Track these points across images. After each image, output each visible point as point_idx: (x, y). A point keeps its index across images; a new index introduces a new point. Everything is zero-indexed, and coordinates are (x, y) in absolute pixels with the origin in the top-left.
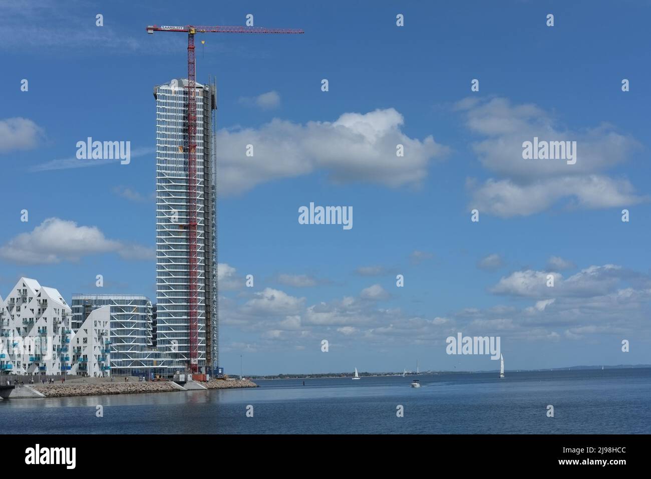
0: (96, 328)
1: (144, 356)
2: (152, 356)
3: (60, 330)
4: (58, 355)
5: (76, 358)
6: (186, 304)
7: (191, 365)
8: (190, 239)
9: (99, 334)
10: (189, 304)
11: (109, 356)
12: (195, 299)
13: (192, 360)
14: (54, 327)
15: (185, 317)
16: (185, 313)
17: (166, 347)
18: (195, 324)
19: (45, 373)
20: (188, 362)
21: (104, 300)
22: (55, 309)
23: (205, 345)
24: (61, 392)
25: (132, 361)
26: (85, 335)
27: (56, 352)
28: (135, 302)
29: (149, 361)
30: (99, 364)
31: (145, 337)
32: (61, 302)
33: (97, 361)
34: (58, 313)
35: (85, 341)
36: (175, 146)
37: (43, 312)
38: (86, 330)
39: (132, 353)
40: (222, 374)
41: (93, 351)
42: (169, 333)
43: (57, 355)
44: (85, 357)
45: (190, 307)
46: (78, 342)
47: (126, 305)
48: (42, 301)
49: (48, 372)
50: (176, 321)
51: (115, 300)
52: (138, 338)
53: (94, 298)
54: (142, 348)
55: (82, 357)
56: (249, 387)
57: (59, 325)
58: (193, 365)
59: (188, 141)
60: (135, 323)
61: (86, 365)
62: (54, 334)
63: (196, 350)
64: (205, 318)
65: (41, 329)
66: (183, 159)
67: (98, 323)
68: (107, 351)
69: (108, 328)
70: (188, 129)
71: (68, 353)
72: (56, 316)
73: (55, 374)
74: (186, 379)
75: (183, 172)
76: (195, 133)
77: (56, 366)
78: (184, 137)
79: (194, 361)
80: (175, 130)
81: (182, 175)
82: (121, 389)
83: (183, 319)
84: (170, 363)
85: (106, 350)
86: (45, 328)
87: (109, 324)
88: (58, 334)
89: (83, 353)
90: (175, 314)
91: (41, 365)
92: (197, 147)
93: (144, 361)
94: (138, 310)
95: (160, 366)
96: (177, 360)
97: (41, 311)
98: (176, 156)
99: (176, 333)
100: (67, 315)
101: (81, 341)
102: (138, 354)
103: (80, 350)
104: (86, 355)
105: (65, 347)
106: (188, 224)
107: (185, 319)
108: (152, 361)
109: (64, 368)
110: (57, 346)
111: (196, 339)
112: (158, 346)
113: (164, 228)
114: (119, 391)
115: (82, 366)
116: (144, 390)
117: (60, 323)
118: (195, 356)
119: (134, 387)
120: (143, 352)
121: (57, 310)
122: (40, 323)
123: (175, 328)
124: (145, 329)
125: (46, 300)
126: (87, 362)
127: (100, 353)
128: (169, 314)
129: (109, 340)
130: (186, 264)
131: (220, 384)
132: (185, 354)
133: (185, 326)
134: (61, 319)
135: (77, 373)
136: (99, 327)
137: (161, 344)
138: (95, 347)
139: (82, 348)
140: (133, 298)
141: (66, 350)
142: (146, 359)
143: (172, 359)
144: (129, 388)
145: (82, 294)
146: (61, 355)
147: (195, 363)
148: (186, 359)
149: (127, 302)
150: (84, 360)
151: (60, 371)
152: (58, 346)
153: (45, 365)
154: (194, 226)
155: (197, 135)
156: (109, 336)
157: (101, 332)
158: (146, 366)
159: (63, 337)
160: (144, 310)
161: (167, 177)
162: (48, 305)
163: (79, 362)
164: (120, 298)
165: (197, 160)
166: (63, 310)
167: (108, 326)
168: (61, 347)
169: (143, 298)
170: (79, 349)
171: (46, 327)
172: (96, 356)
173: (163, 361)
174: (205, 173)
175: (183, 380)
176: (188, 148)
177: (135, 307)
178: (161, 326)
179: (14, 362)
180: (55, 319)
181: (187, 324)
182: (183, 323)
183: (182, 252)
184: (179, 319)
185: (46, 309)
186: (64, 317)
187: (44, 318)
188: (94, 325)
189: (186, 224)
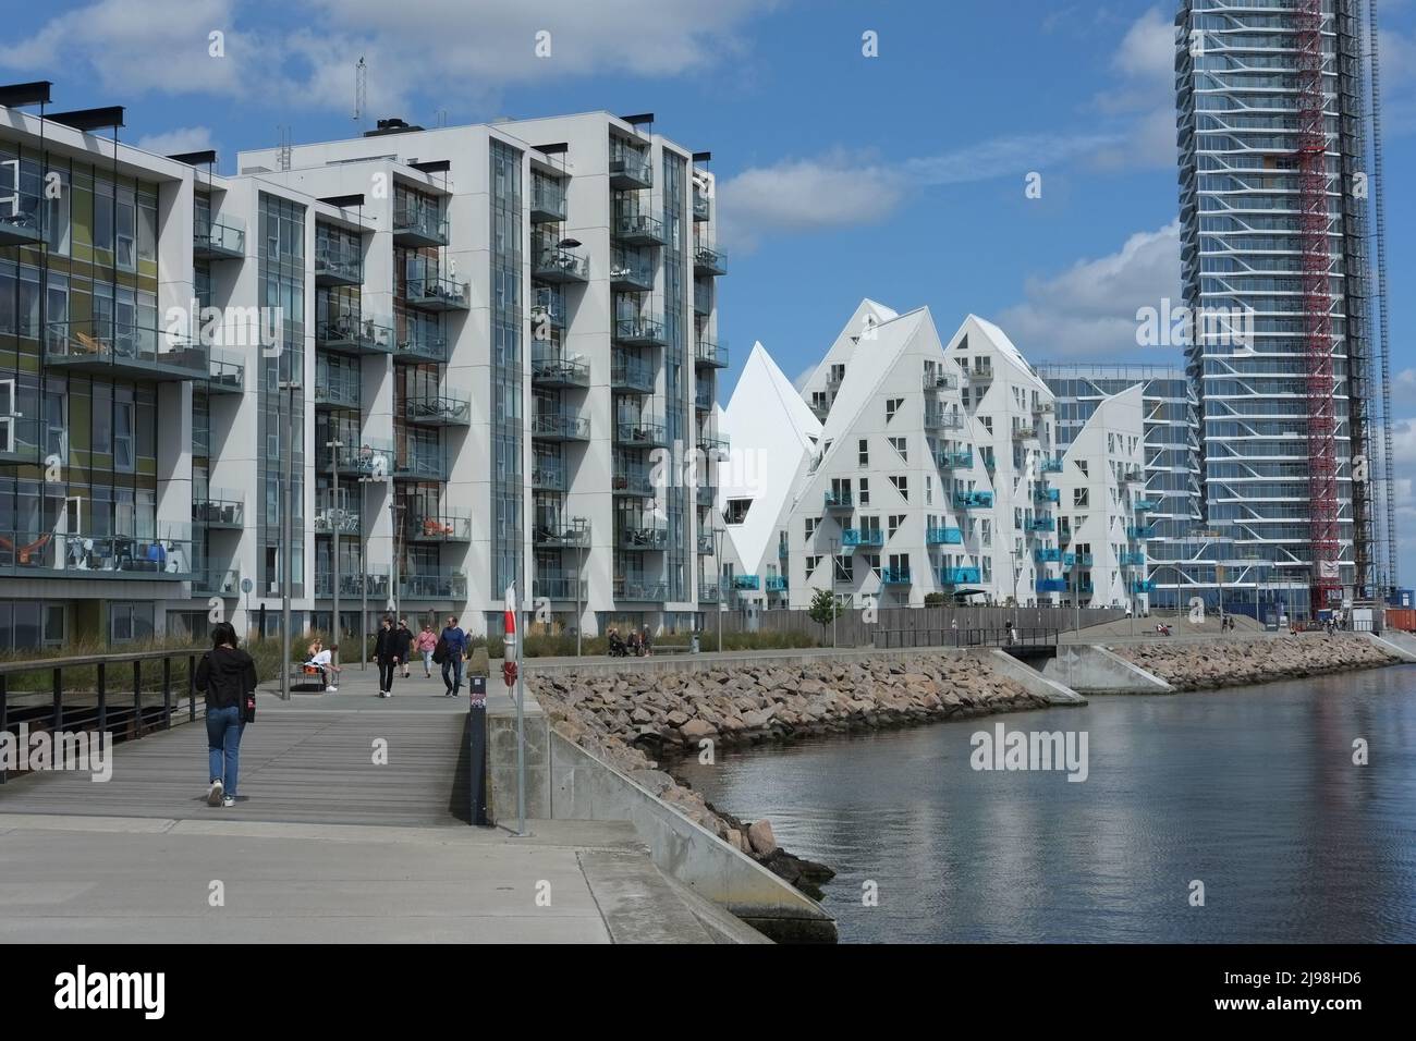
0: (1110, 457)
1: (1191, 551)
2: (1211, 552)
3: (1030, 460)
4: (1029, 541)
8: (1301, 196)
9: (1119, 476)
10: (1302, 396)
11: (1144, 549)
12: (1322, 380)
13: (1323, 564)
14: (1015, 448)
15: (1292, 436)
16: (1290, 422)
17: (1239, 526)
18: (1322, 456)
20: (1306, 572)
21: (1064, 382)
22: (1015, 389)
23: (1351, 520)
26: (1080, 481)
27: (1021, 533)
28: (1158, 387)
29: (1204, 567)
30: (1124, 574)
31: (1185, 494)
32: (1023, 369)
33: (1118, 564)
34: (1024, 407)
35: (1082, 498)
37: (979, 400)
38: (1083, 465)
41: (1105, 532)
42: (1243, 484)
43: (1024, 542)
44: (1084, 550)
45: (1307, 405)
48: (972, 364)
50: (1263, 447)
51: (1097, 382)
52: (1168, 499)
54: (1181, 529)
55: (1071, 550)
57: (1025, 444)
58: (1325, 580)
60: (1158, 451)
61: (1087, 576)
62: (1015, 473)
63: (1329, 537)
64: (1348, 439)
67: (1117, 442)
68: (1140, 532)
69: (1139, 462)
72: (1016, 411)
77: (1025, 577)
79: (1328, 570)
83: (1282, 443)
84: (1266, 574)
85: (1137, 531)
87: (1141, 447)
88: (1025, 474)
89: (1076, 538)
90: (1259, 426)
93: (1188, 569)
94: (1164, 411)
95: (1237, 584)
96: (1275, 565)
97: (972, 397)
99: (1265, 484)
100: (1044, 408)
101: (1068, 498)
102: (1170, 546)
103: (1067, 529)
104: (1087, 547)
105: (1042, 517)
106: (1294, 151)
107: (1295, 442)
108: (1212, 568)
109: (1044, 584)
110: (1023, 511)
111: (1327, 504)
112: (1210, 523)
113: (1219, 166)
117: (1029, 436)
118: (1329, 554)
120: (1183, 541)
121: (1020, 394)
123: (1261, 467)
124: (1185, 470)
125: (987, 360)
126: (1091, 566)
127: (1125, 541)
128: (1239, 428)
129: (1143, 498)
132: (1293, 548)
133: (1291, 463)
134: (1029, 423)
136: (1120, 455)
137: (1220, 518)
138: (1112, 518)
139: (1072, 523)
140: (1150, 375)
141: (1045, 526)
142: (1194, 561)
146: (1034, 542)
147: (1330, 575)
148: (1298, 563)
150: (1079, 559)
151: (1035, 596)
152: (1026, 510)
156: (1143, 488)
157: (1124, 471)
158: (1194, 584)
159: (1037, 483)
160: (1180, 412)
162: (996, 376)
166: (1035, 394)
167: (1140, 454)
168: (1034, 516)
169: (1178, 375)
170: (1061, 524)
171: (991, 448)
172: (1114, 546)
173: (1244, 568)
177: (1157, 403)
178: (1219, 464)
179: (974, 559)
180: (1015, 420)
181: (1297, 458)
182: (1281, 453)
183: (1273, 236)
184: (1271, 442)
185: (987, 388)
186: (1037, 417)
187: (981, 419)
188: (1107, 449)
189: (1286, 151)
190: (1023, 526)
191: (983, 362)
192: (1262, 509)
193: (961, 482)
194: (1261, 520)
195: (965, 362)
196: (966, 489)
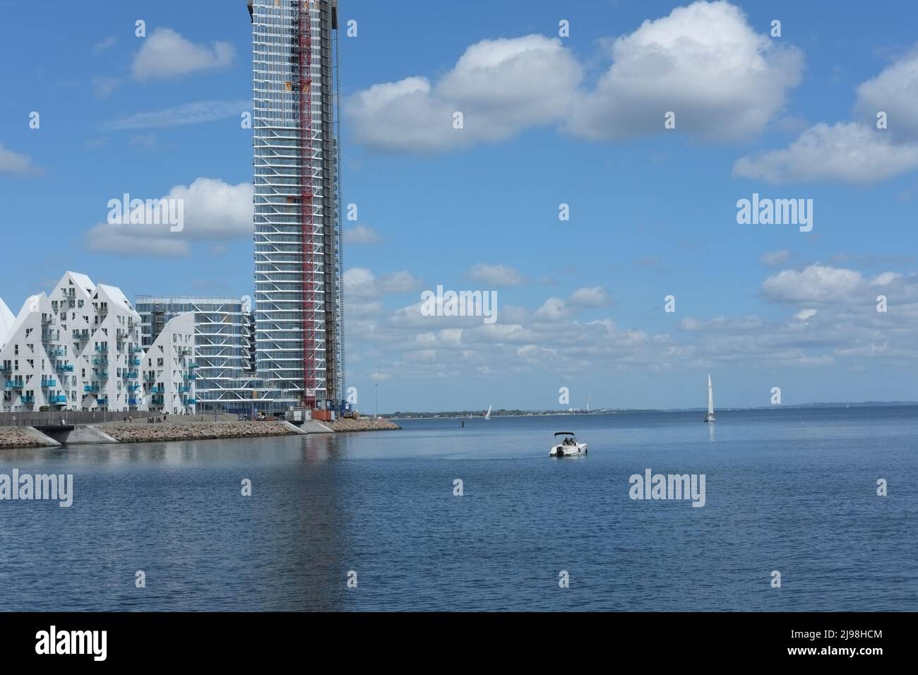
0: (175, 344)
1: (241, 384)
2: (251, 384)
3: (126, 346)
4: (124, 383)
5: (147, 387)
6: (298, 310)
7: (306, 397)
8: (302, 217)
9: (179, 353)
10: (302, 311)
11: (193, 385)
12: (312, 303)
13: (308, 390)
14: (118, 342)
15: (297, 329)
16: (296, 323)
17: (271, 372)
18: (310, 339)
19: (106, 408)
20: (302, 394)
21: (182, 305)
22: (119, 317)
23: (325, 369)
24: (137, 435)
25: (223, 392)
26: (160, 355)
27: (121, 379)
28: (226, 307)
29: (247, 392)
30: (181, 396)
31: (240, 357)
32: (126, 307)
33: (177, 391)
34: (123, 322)
35: (160, 362)
36: (280, 82)
37: (102, 321)
38: (161, 348)
39: (223, 381)
40: (349, 410)
41: (171, 378)
42: (274, 352)
43: (122, 383)
44: (161, 385)
45: (304, 315)
46: (150, 364)
47: (212, 312)
48: (99, 306)
49: (111, 408)
50: (283, 335)
51: (197, 305)
52: (231, 360)
53: (167, 301)
54: (238, 374)
55: (156, 385)
56: (388, 429)
57: (124, 340)
58: (309, 397)
59: (298, 74)
60: (226, 337)
61: (162, 396)
62: (118, 353)
63: (313, 377)
64: (324, 330)
65: (99, 345)
66: (292, 102)
67: (178, 338)
68: (191, 377)
69: (192, 344)
70: (298, 57)
71: (137, 380)
72: (119, 326)
73: (121, 410)
74: (303, 417)
75: (292, 120)
76: (309, 64)
77: (122, 398)
78: (293, 69)
79: (310, 393)
80: (280, 59)
81: (291, 124)
82: (218, 431)
83: (293, 332)
84: (278, 395)
85: (189, 376)
86: (105, 344)
87: (193, 339)
88: (123, 353)
89: (157, 380)
90: (282, 325)
91: (100, 397)
92: (312, 84)
93: (239, 392)
94: (230, 318)
95: (262, 399)
96: (286, 390)
97: (99, 320)
98: (280, 96)
99: (284, 352)
100: (136, 325)
101: (155, 362)
102: (231, 381)
103: (153, 376)
104: (162, 384)
105: (133, 371)
106: (300, 195)
107: (297, 332)
108: (252, 392)
109: (132, 401)
110: (122, 370)
111: (313, 361)
112: (258, 370)
113: (265, 202)
114: (215, 434)
115: (156, 398)
116: (250, 433)
117: (126, 337)
118: (311, 384)
119: (235, 429)
120: (238, 379)
121: (122, 318)
122: (99, 337)
123: (283, 344)
124: (240, 346)
125: (106, 304)
126: (163, 393)
127: (182, 381)
128: (273, 326)
129: (194, 361)
130: (297, 252)
131: (349, 424)
132: (297, 382)
133: (297, 342)
134: (127, 331)
135: (150, 409)
136: (179, 343)
137: (263, 368)
138: (174, 372)
139: (156, 374)
140: (223, 302)
141: (135, 376)
142: (242, 389)
143: (279, 390)
144: (229, 430)
145: (150, 296)
146: (128, 383)
147: (311, 395)
148: (299, 389)
149: (215, 307)
150: (159, 389)
151: (128, 407)
152: (124, 369)
153: (107, 397)
154: (309, 197)
155: (312, 65)
156: (193, 357)
157: (183, 350)
158: (242, 400)
159: (130, 357)
160: (239, 319)
161: (269, 127)
162: (109, 310)
163: (152, 394)
164: (204, 301)
165: (312, 103)
166: (130, 319)
167: (192, 342)
168: (128, 372)
169: (237, 302)
170: (152, 374)
172: (175, 384)
173: (266, 392)
174: (323, 122)
175: (300, 419)
176: (299, 85)
177: (226, 315)
178: (263, 343)
179: (67, 392)
180: (118, 330)
181: (299, 340)
182: (293, 338)
183: (291, 235)
184: (287, 332)
185: (105, 316)
186: (131, 329)
187: (103, 329)
188: (172, 340)
189: (296, 195)
190: (122, 376)
191: (104, 305)
192: (282, 364)
193: (61, 361)
194: (281, 369)
195: (96, 304)
196: (63, 364)
